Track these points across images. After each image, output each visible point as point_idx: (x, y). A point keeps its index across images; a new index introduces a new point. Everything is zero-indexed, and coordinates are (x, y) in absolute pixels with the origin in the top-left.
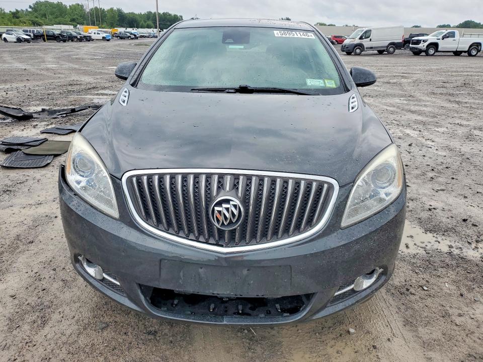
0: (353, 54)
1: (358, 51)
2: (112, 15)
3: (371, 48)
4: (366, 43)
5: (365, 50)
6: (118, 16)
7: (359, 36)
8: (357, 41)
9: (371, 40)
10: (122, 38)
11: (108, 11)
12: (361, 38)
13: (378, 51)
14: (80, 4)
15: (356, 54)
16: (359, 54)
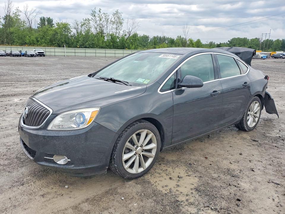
2: (278, 43)
6: (282, 44)
10: (275, 58)
11: (275, 41)
14: (258, 38)
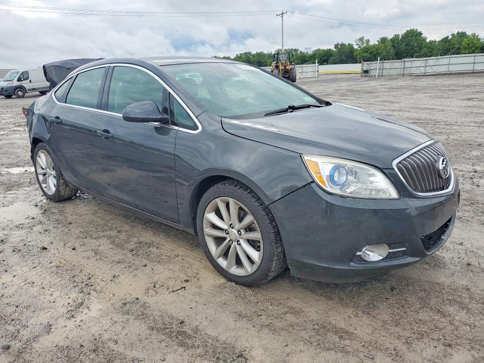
0: (13, 96)
1: (20, 93)
3: (34, 89)
4: (26, 84)
5: (28, 92)
7: (16, 79)
8: (16, 83)
9: (30, 82)
12: (19, 80)
13: (40, 92)
15: (19, 97)
16: (23, 97)
